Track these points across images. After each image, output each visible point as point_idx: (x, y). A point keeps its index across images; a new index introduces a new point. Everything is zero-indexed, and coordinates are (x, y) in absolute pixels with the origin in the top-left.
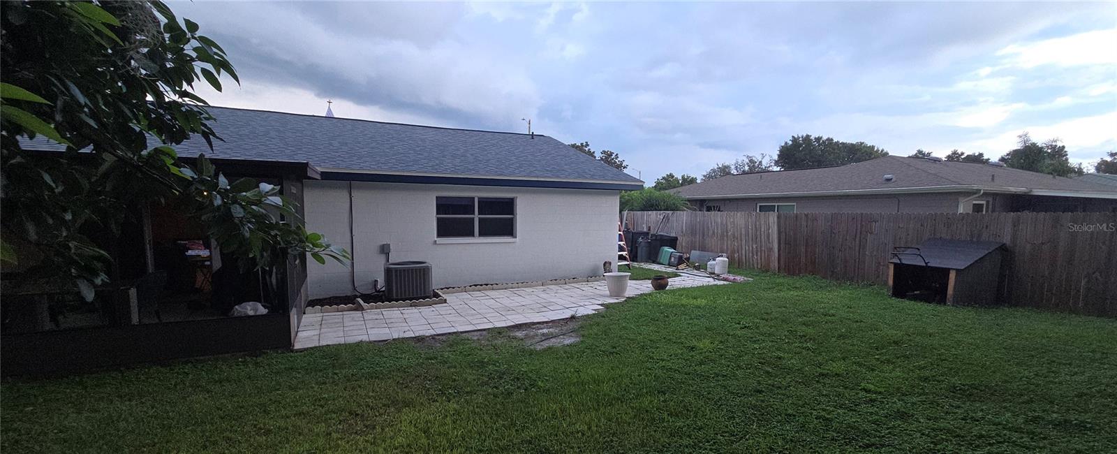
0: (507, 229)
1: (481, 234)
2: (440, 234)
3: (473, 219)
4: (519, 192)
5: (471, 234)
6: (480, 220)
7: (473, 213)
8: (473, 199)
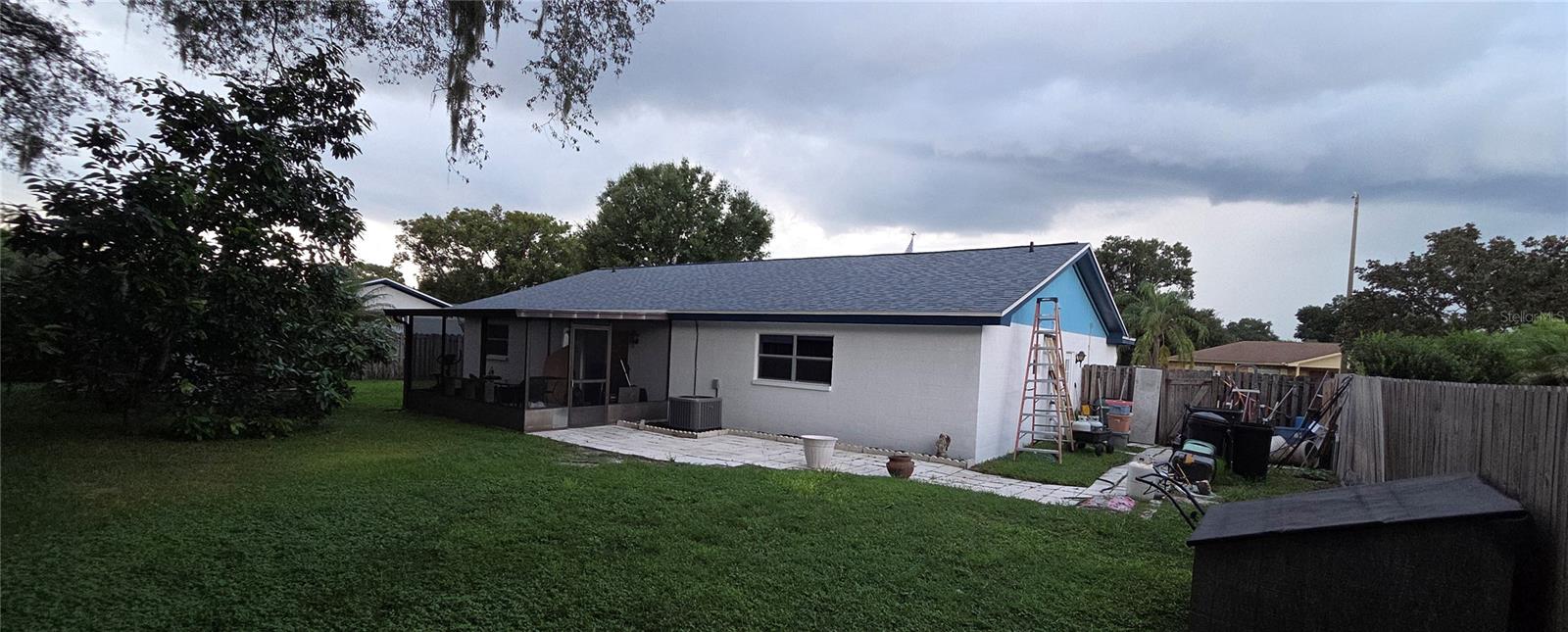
0: (823, 374)
1: (799, 378)
2: (761, 375)
3: (791, 359)
4: (838, 330)
5: (788, 378)
6: (798, 360)
7: (791, 354)
8: (792, 337)
